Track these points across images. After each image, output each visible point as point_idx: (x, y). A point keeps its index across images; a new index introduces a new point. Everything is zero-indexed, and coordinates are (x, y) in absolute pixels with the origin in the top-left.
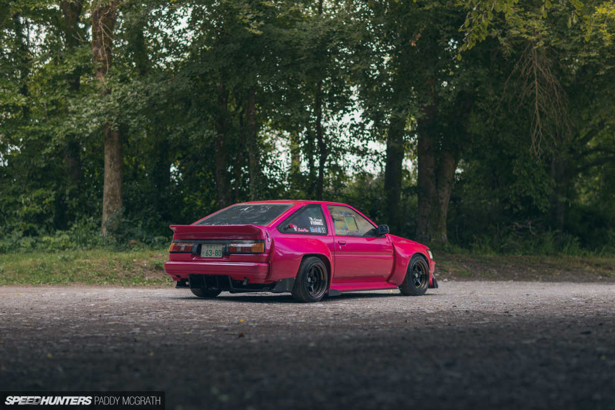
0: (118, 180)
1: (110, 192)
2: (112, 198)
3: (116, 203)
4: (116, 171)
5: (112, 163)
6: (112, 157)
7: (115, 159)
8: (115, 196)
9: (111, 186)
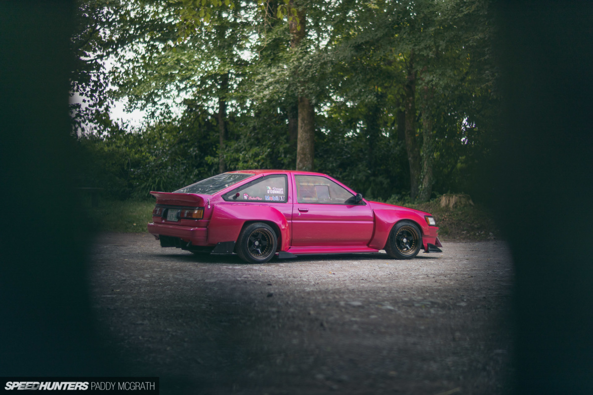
0: (308, 140)
1: (301, 151)
2: (302, 156)
3: (306, 161)
4: (306, 132)
5: (303, 125)
6: (303, 120)
7: (305, 122)
8: (305, 154)
9: (302, 146)
